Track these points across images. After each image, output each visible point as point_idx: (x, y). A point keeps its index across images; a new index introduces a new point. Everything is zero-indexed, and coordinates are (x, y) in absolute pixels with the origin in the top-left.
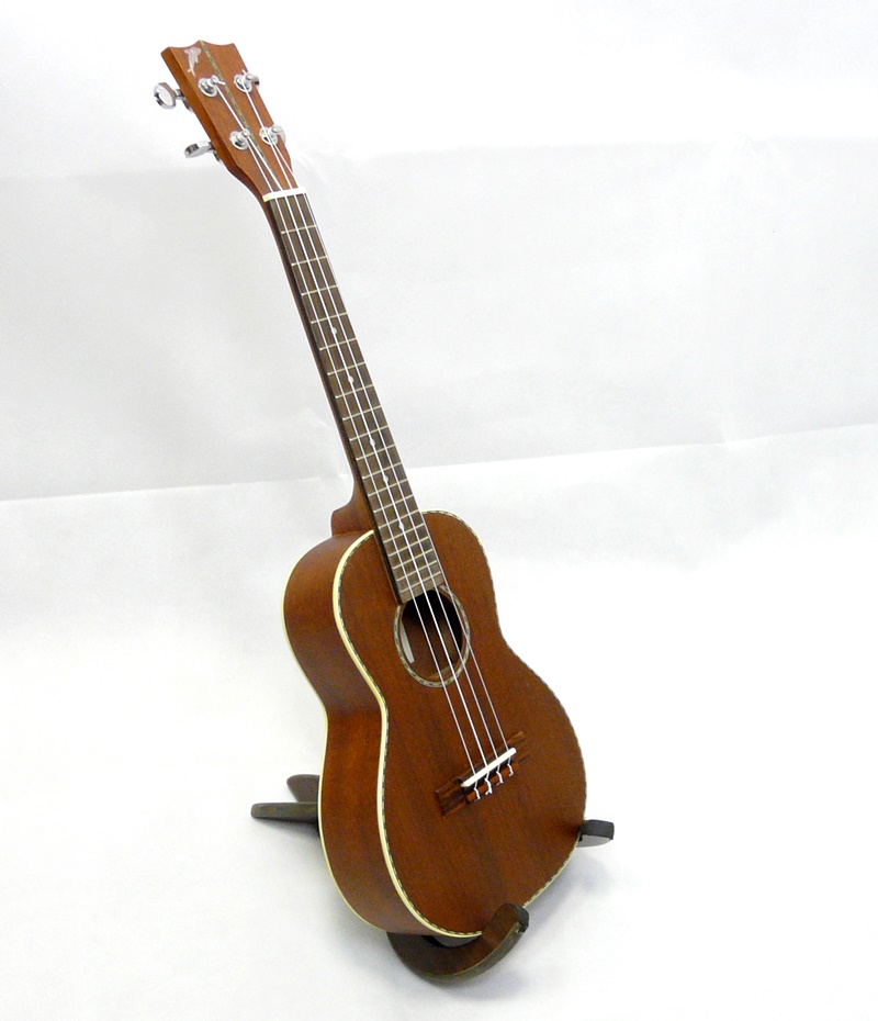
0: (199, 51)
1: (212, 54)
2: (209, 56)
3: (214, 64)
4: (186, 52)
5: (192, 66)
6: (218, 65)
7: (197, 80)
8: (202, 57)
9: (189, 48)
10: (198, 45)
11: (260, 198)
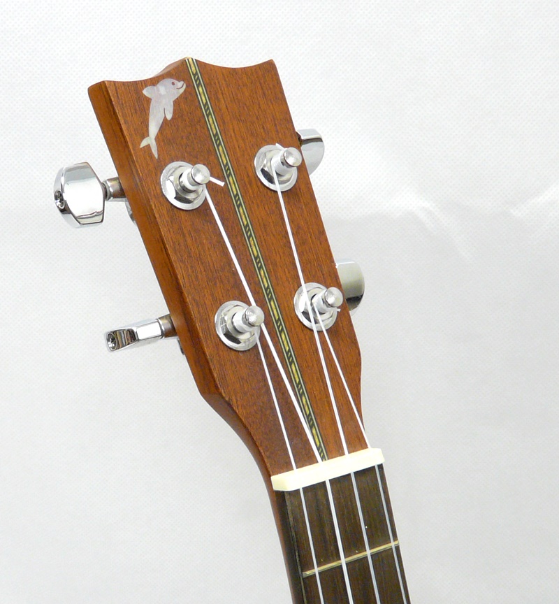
0: (180, 87)
1: (213, 96)
2: (203, 99)
3: (211, 121)
4: (145, 92)
5: (153, 129)
6: (222, 122)
7: (160, 167)
8: (185, 104)
9: (154, 81)
10: (179, 71)
11: (267, 476)
